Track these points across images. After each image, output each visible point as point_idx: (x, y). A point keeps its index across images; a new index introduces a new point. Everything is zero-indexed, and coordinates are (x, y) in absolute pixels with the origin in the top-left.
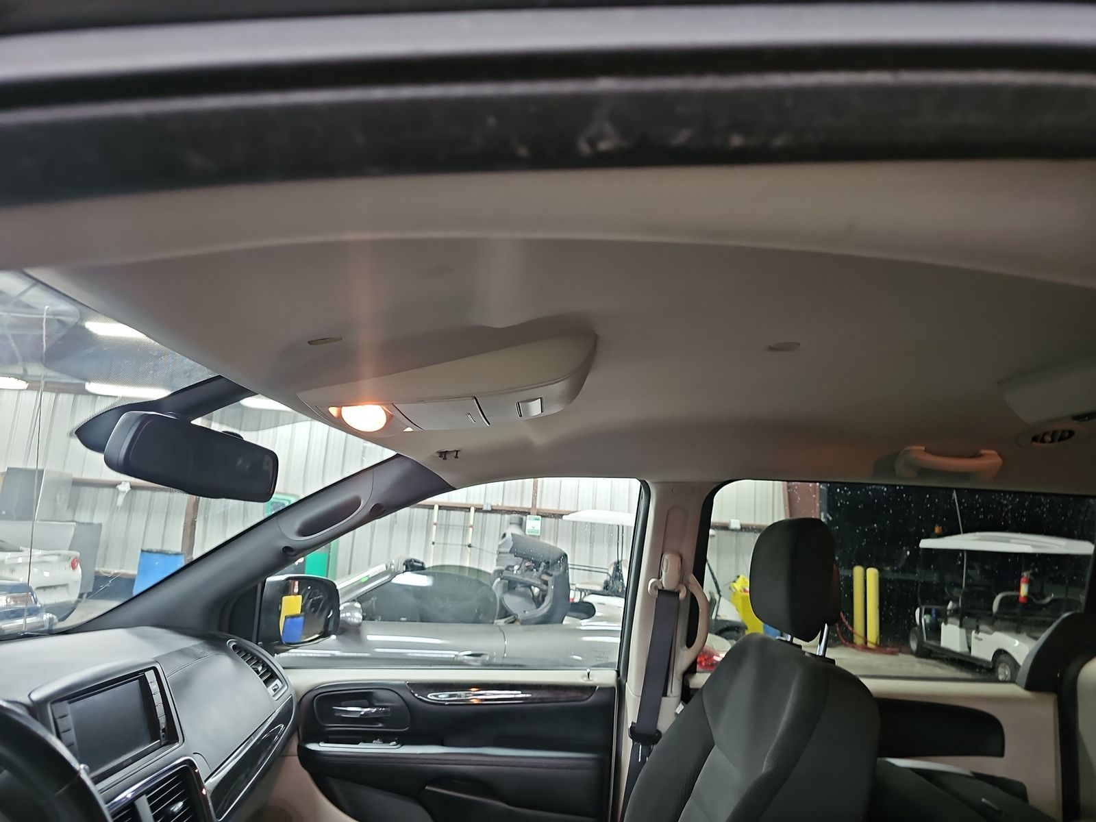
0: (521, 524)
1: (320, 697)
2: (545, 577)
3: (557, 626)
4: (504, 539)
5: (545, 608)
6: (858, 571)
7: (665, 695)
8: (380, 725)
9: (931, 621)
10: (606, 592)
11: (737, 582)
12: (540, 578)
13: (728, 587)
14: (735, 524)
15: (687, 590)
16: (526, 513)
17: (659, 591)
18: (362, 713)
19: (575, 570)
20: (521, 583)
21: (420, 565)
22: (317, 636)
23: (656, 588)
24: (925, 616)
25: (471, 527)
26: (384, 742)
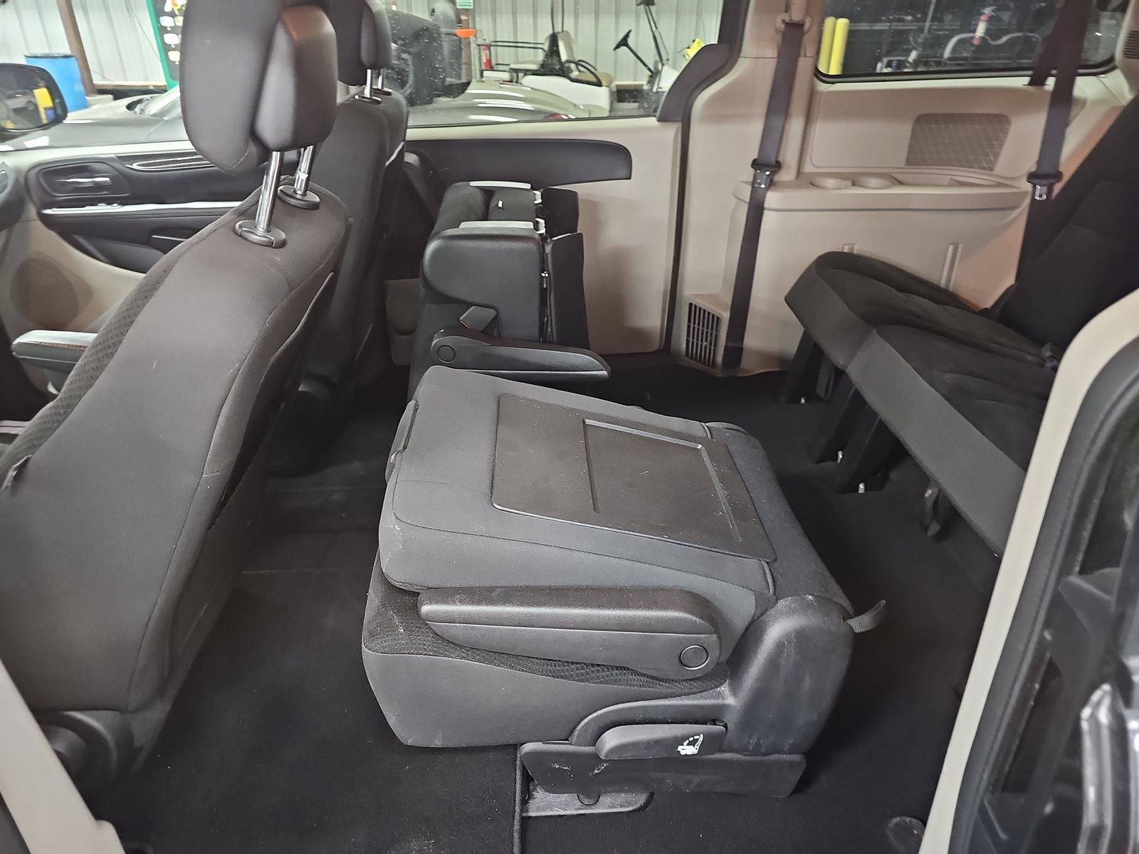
6: (829, 21)
8: (106, 192)
10: (544, 71)
19: (499, 48)
26: (108, 204)
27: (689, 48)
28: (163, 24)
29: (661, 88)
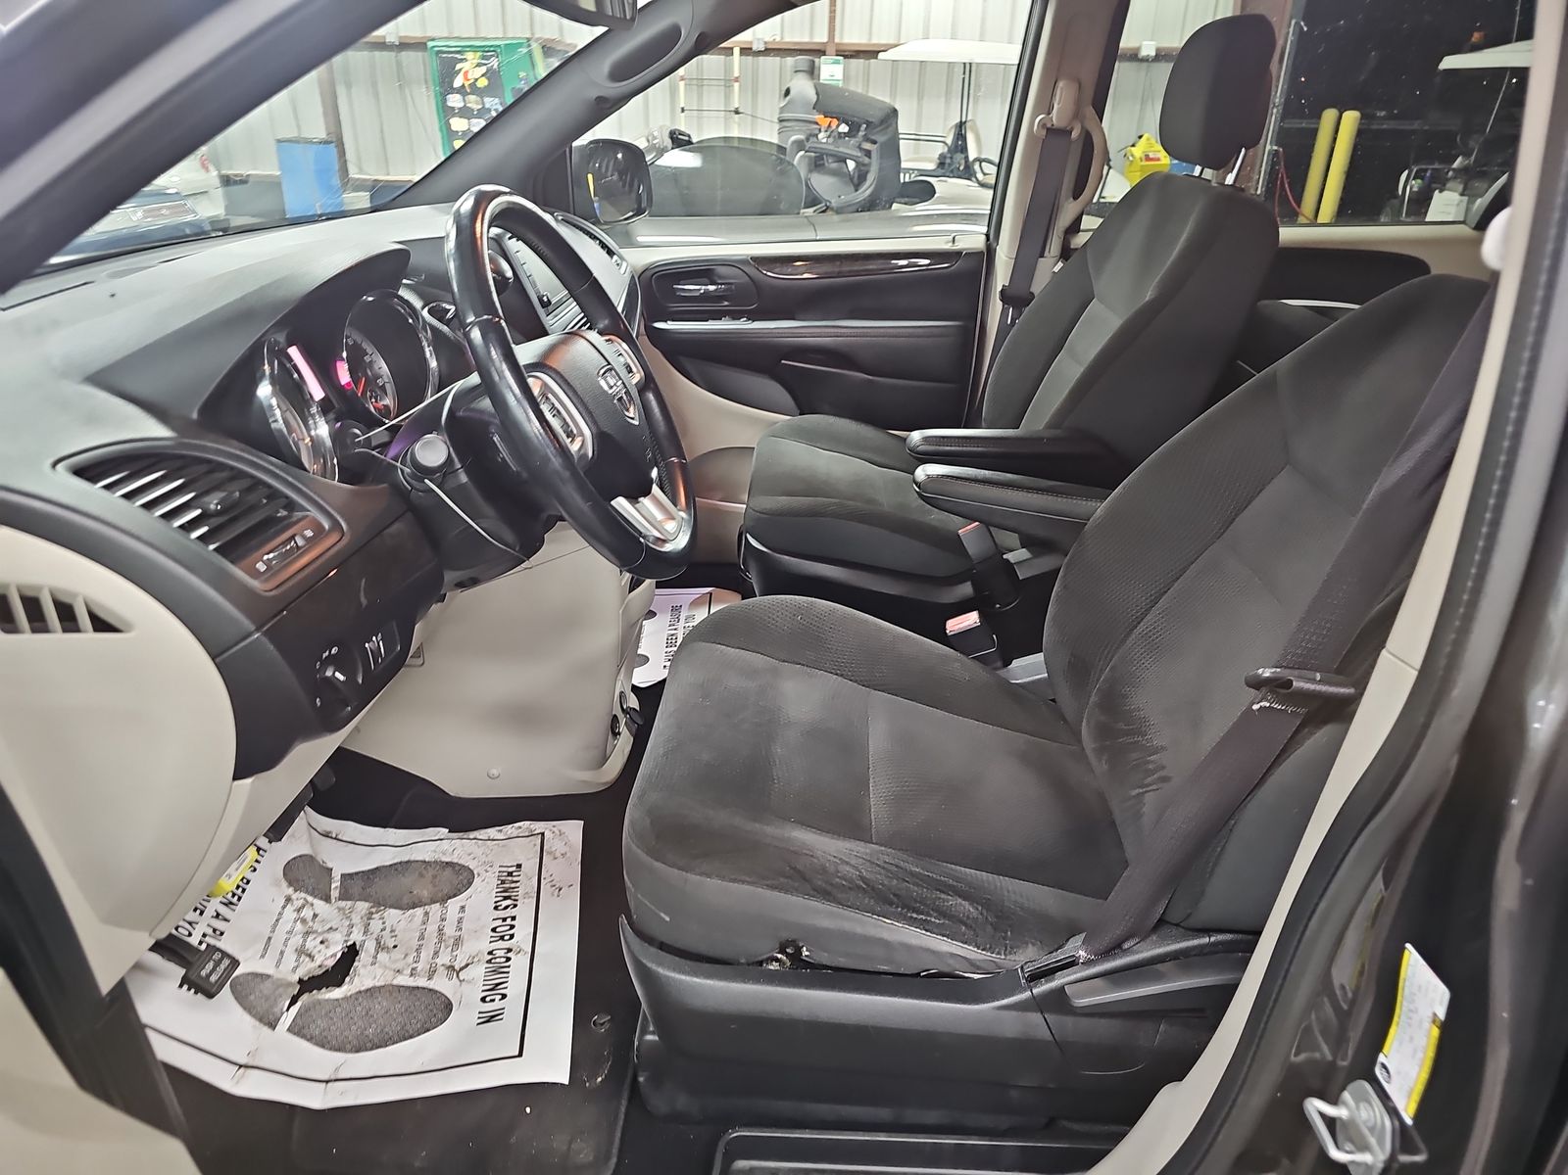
0: (812, 71)
1: (659, 276)
2: (867, 146)
3: (882, 213)
4: (788, 98)
5: (866, 191)
6: (1329, 115)
7: (1042, 256)
8: (726, 303)
9: (1420, 188)
10: (940, 172)
11: (1137, 145)
12: (860, 148)
13: (1123, 153)
14: (1148, 50)
15: (1082, 127)
16: (820, 52)
17: (1048, 129)
18: (702, 291)
20: (831, 155)
21: (687, 138)
22: (631, 214)
23: (1044, 126)
24: (1414, 182)
25: (737, 80)
26: (734, 319)
27: (1133, 146)
28: (450, 104)
29: (1104, 198)
